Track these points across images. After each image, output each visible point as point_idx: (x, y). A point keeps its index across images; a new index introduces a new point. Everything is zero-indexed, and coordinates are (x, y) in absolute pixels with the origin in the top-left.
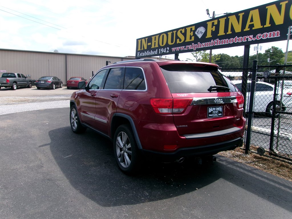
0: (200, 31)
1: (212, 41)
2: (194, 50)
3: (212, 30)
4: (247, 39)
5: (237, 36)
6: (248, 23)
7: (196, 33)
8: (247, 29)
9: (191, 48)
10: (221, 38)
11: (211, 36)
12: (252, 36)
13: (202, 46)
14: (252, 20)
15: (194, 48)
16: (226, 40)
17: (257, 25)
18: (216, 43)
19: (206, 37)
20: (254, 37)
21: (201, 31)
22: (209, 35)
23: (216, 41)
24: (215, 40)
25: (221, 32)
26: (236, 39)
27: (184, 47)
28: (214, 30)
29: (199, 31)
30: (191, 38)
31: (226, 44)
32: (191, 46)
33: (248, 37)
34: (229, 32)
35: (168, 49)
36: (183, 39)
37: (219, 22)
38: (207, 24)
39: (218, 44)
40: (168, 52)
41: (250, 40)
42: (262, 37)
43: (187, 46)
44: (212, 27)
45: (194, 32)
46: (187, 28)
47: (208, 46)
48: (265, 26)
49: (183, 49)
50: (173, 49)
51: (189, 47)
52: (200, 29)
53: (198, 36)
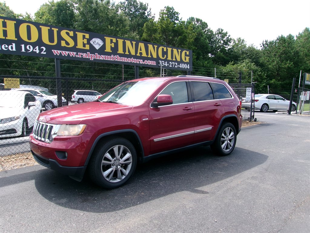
0: (96, 42)
1: (112, 56)
2: (90, 59)
3: (111, 46)
4: (139, 62)
6: (139, 51)
7: (91, 42)
8: (138, 55)
9: (86, 57)
10: (121, 55)
11: (111, 51)
12: (142, 60)
13: (101, 58)
14: (141, 50)
16: (125, 58)
17: (144, 55)
18: (116, 58)
19: (105, 51)
20: (143, 61)
21: (98, 43)
22: (108, 49)
23: (117, 57)
24: (115, 56)
25: (120, 51)
26: (132, 59)
27: (75, 53)
28: (114, 47)
29: (95, 41)
30: (84, 45)
31: (125, 61)
32: (86, 55)
33: (140, 61)
34: (127, 53)
35: (44, 49)
36: (72, 44)
37: (117, 41)
38: (105, 38)
39: (119, 60)
40: (45, 53)
41: (141, 63)
42: (147, 63)
43: (81, 53)
44: (111, 44)
45: (89, 40)
46: (76, 33)
47: (109, 60)
48: (148, 56)
49: (74, 55)
50: (54, 51)
51: (83, 55)
52: (97, 40)
53: (95, 47)
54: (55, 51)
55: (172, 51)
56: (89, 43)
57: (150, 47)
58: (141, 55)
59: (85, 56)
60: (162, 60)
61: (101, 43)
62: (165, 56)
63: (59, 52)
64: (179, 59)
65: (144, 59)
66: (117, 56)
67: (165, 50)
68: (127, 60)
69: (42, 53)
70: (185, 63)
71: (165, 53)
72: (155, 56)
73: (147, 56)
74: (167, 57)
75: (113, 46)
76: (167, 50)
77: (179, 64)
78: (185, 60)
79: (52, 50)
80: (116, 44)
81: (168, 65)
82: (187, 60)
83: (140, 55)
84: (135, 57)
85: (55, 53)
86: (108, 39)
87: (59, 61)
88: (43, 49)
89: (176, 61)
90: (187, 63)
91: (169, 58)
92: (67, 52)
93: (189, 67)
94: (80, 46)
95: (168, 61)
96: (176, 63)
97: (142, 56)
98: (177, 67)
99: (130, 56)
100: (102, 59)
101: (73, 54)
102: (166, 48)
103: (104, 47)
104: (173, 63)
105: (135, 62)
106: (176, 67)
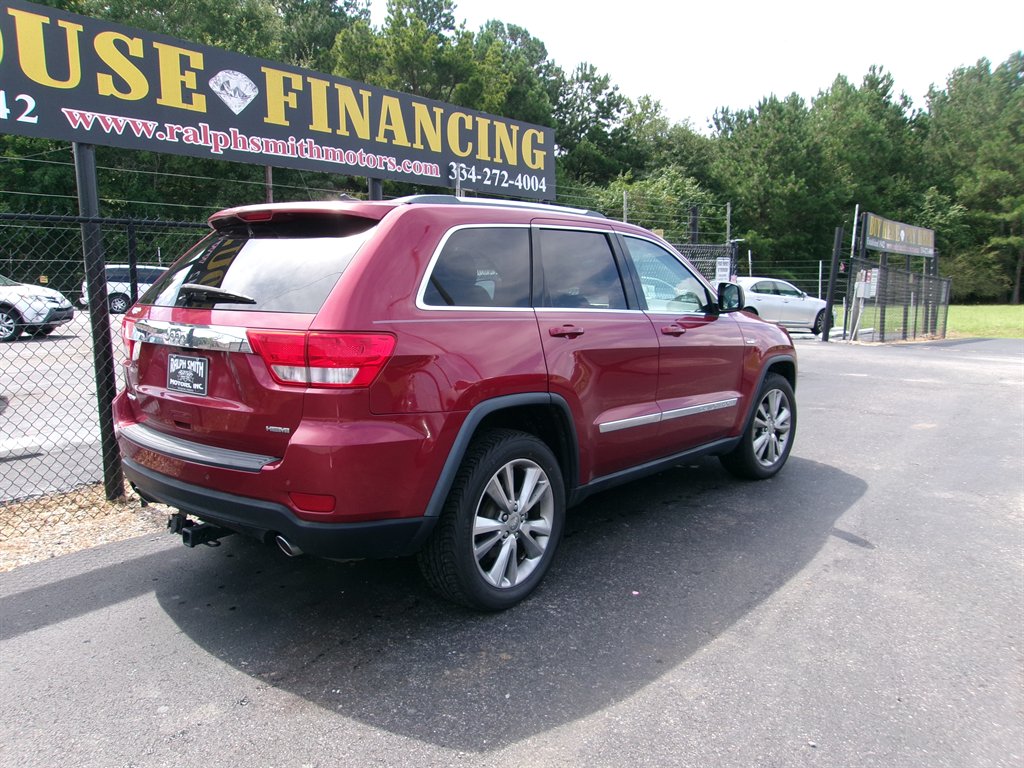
0: (233, 86)
1: (291, 141)
2: (212, 151)
4: (385, 164)
5: (362, 150)
6: (383, 126)
7: (214, 85)
8: (381, 138)
9: (195, 140)
10: (321, 139)
11: (287, 124)
12: (394, 160)
13: (251, 145)
14: (389, 122)
15: (212, 144)
16: (337, 150)
17: (401, 140)
18: (306, 149)
19: (266, 120)
20: (399, 163)
21: (237, 88)
22: (276, 116)
23: (307, 146)
24: (303, 140)
25: (320, 123)
26: (361, 154)
27: (152, 125)
28: (295, 107)
29: (228, 82)
30: (187, 95)
31: (338, 161)
32: (195, 133)
33: (387, 161)
34: (343, 131)
35: (31, 103)
36: (139, 88)
37: (307, 86)
38: (264, 74)
39: (315, 158)
40: (34, 120)
41: (391, 168)
42: (412, 170)
43: (175, 127)
44: (286, 94)
45: (203, 78)
46: (156, 45)
47: (280, 154)
48: (415, 146)
49: (149, 132)
50: (70, 114)
51: (182, 134)
52: (233, 76)
53: (229, 105)
54: (75, 112)
55: (492, 130)
56: (203, 87)
57: (421, 111)
58: (390, 141)
59: (191, 138)
60: (459, 160)
61: (252, 93)
62: (470, 145)
63: (91, 116)
64: (512, 160)
65: (401, 154)
66: (307, 140)
67: (469, 126)
68: (345, 157)
69: (20, 119)
70: (531, 172)
71: (468, 136)
72: (436, 146)
73: (409, 145)
74: (475, 150)
75: (293, 105)
76: (475, 124)
77: (513, 177)
78: (534, 162)
79: (63, 110)
80: (305, 97)
81: (479, 177)
82: (540, 164)
83: (385, 141)
84: (372, 147)
85: (75, 122)
86: (274, 78)
87: (91, 154)
88: (24, 104)
89: (504, 166)
90: (539, 174)
91: (483, 154)
92: (122, 121)
93: (544, 188)
94: (171, 97)
95: (480, 165)
96: (504, 173)
97: (394, 142)
98: (507, 185)
99: (352, 142)
100: (255, 150)
101: (144, 127)
102: (470, 117)
103: (259, 106)
104: (494, 171)
105: (371, 166)
106: (504, 185)
